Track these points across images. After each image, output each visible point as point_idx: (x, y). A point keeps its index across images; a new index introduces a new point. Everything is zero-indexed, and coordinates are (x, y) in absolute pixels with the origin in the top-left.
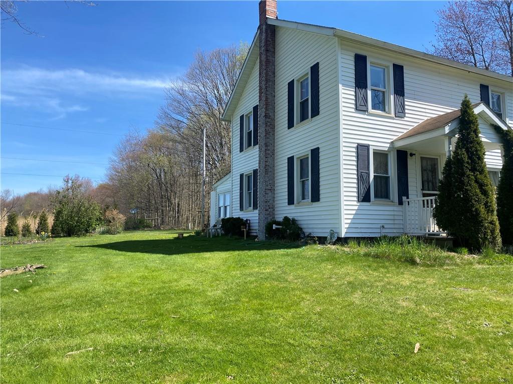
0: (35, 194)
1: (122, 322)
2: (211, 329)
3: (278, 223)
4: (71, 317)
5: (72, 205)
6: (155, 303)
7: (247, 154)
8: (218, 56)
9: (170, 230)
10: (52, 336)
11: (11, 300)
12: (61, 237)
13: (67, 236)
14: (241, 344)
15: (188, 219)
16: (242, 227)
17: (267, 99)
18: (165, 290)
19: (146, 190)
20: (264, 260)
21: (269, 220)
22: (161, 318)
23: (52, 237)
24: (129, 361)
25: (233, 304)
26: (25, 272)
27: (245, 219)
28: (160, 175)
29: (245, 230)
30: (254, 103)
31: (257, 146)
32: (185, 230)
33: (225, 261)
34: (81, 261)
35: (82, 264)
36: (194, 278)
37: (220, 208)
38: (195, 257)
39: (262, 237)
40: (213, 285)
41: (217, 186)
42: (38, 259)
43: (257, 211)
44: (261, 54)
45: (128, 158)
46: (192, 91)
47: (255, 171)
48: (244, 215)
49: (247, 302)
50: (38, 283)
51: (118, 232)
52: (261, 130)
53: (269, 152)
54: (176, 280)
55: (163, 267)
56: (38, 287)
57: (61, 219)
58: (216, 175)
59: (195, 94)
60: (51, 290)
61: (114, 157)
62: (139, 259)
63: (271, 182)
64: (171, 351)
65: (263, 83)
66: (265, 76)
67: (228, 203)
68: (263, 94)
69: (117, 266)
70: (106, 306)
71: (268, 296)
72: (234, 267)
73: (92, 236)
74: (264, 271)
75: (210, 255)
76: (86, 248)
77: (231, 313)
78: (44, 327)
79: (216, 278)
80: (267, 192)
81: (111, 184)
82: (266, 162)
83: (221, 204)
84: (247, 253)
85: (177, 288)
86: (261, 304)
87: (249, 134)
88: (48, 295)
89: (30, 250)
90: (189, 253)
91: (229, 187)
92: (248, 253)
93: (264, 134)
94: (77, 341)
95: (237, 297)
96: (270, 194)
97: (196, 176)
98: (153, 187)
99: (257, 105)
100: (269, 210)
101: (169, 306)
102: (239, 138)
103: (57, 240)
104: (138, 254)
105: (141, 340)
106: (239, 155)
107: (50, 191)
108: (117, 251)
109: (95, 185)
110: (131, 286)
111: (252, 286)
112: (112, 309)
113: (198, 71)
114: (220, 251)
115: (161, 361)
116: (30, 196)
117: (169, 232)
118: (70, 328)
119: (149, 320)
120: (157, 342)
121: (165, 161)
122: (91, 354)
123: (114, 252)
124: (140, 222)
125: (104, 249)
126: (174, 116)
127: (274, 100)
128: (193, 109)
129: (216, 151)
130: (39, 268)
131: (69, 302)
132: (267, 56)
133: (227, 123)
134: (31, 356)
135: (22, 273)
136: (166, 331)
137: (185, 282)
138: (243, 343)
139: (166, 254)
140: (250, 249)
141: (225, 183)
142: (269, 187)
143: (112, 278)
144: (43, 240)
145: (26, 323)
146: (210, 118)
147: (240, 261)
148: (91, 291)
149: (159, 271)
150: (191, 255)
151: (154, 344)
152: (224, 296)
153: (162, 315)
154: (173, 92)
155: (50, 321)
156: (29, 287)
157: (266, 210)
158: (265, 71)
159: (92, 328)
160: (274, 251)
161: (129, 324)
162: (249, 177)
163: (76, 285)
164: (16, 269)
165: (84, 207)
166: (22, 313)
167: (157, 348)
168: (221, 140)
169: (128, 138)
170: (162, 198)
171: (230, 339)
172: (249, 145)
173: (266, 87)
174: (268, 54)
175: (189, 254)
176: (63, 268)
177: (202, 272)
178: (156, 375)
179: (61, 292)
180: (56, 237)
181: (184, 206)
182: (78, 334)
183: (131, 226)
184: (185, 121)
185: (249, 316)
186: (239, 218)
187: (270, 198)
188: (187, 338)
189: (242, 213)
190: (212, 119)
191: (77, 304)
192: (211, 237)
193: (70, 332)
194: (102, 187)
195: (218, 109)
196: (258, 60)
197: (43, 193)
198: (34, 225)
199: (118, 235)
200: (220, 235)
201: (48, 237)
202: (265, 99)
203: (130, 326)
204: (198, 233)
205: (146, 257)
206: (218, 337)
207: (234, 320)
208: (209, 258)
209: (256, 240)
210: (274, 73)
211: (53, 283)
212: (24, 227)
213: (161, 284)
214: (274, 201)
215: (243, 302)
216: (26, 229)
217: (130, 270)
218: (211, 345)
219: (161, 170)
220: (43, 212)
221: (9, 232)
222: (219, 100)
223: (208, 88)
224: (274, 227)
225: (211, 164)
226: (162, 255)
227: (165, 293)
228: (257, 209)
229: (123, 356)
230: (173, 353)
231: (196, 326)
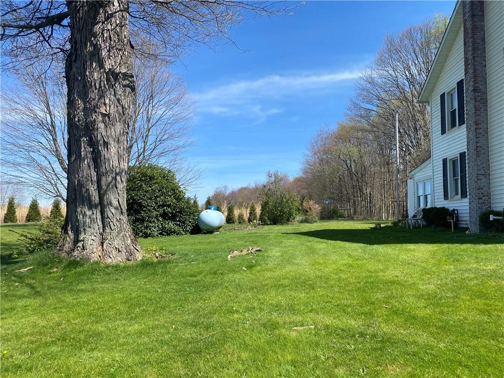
0: (245, 188)
1: (335, 305)
2: (429, 325)
3: (496, 214)
4: (290, 296)
5: (275, 197)
6: (364, 291)
7: (451, 136)
8: (410, 35)
9: (363, 220)
10: (278, 311)
11: (242, 276)
12: (268, 225)
13: (273, 224)
14: (468, 346)
15: (380, 209)
16: (448, 217)
17: (475, 71)
18: (372, 279)
19: (337, 181)
20: (483, 256)
21: (484, 210)
22: (372, 306)
23: (262, 225)
24: (349, 344)
25: (451, 301)
26: (248, 254)
27: (451, 209)
28: (351, 166)
29: (452, 221)
30: (458, 78)
31: (465, 126)
32: (379, 221)
33: (434, 254)
34: (290, 246)
35: (291, 248)
36: (401, 270)
37: (419, 197)
38: (398, 248)
39: (474, 229)
40: (423, 279)
41: (415, 174)
42: (256, 243)
43: (467, 200)
44: (465, 21)
45: (319, 152)
46: (381, 76)
47: (462, 155)
48: (450, 205)
49: (468, 301)
50: (259, 264)
51: (315, 222)
52: (468, 108)
53: (480, 131)
54: (382, 270)
55: (367, 256)
56: (260, 267)
57: (268, 209)
58: (410, 162)
59: (384, 80)
60: (271, 270)
61: (307, 152)
62: (341, 247)
63: (484, 165)
64: (389, 340)
65: (470, 53)
66: (471, 45)
67: (428, 191)
68: (470, 66)
69: (322, 252)
70: (319, 290)
71: (495, 296)
72: (445, 261)
73: (293, 224)
74: (485, 268)
75: (415, 247)
76: (291, 235)
77: (450, 310)
78: (270, 302)
79: (425, 272)
80: (479, 178)
81: (305, 176)
82: (476, 142)
83: (421, 193)
84: (458, 246)
85: (384, 278)
86: (487, 305)
87: (453, 113)
88: (268, 274)
89: (248, 235)
90: (391, 243)
91: (430, 174)
92: (461, 247)
93: (474, 111)
94: (299, 318)
95: (454, 294)
96: (484, 179)
97: (388, 164)
98: (344, 178)
99: (463, 79)
100: (483, 198)
101: (379, 296)
102: (440, 119)
103: (266, 227)
104: (338, 242)
105: (356, 326)
106: (440, 138)
107: (256, 185)
108: (319, 239)
109: (291, 179)
110: (338, 272)
111: (472, 283)
112: (324, 292)
113: (387, 56)
114: (426, 243)
115: (381, 349)
116: (242, 190)
117: (363, 222)
118: (291, 306)
119: (362, 307)
120: (372, 329)
121: (354, 151)
122: (313, 332)
123: (316, 239)
124: (334, 212)
125: (306, 236)
126: (363, 105)
127: (485, 71)
128: (383, 95)
129: (410, 137)
130: (258, 250)
131: (286, 282)
132: (473, 22)
133: (421, 105)
134: (264, 326)
135: (246, 254)
136: (380, 320)
137: (392, 273)
138: (471, 344)
139: (367, 243)
140: (462, 242)
141: (424, 170)
142: (482, 172)
143: (319, 264)
144: (255, 227)
145: (257, 297)
146: (401, 102)
147: (452, 255)
148: (303, 274)
149: (363, 259)
150: (393, 246)
151: (370, 331)
152: (438, 291)
153: (373, 303)
154: (362, 82)
155: (274, 297)
156: (253, 267)
157: (479, 199)
158: (471, 40)
159: (310, 308)
160: (494, 245)
161: (343, 309)
162: (454, 162)
163: (289, 268)
164: (242, 251)
165: (286, 198)
166: (252, 288)
167: (374, 336)
168: (415, 124)
169: (319, 133)
170: (353, 188)
171: (454, 338)
172: (453, 125)
173: (474, 57)
174: (475, 20)
175: (392, 245)
176: (276, 252)
177: (409, 264)
178: (378, 362)
179: (278, 273)
180: (264, 225)
181: (377, 196)
182: (299, 312)
183: (326, 216)
184: (375, 108)
185: (473, 316)
186: (444, 208)
187: (484, 184)
188: (404, 330)
189: (447, 202)
190: (404, 102)
191: (293, 284)
192: (411, 228)
193: (292, 309)
194: (298, 180)
195: (410, 92)
196: (462, 29)
197: (251, 187)
198: (246, 214)
199: (315, 224)
200: (421, 226)
201: (259, 224)
202: (472, 71)
203: (344, 310)
204: (395, 224)
205: (347, 245)
206: (438, 333)
207: (456, 318)
208: (414, 250)
209: (467, 232)
210: (484, 40)
211: (271, 265)
212: (239, 216)
213: (368, 274)
214: (490, 188)
215: (464, 301)
216: (241, 217)
217: (334, 257)
218: (432, 341)
219: (351, 161)
220: (252, 203)
221: (229, 220)
222: (412, 81)
223: (399, 71)
224: (492, 218)
225: (404, 150)
226: (364, 245)
227: (373, 283)
228: (466, 197)
229: (342, 338)
230: (392, 344)
231: (411, 319)
